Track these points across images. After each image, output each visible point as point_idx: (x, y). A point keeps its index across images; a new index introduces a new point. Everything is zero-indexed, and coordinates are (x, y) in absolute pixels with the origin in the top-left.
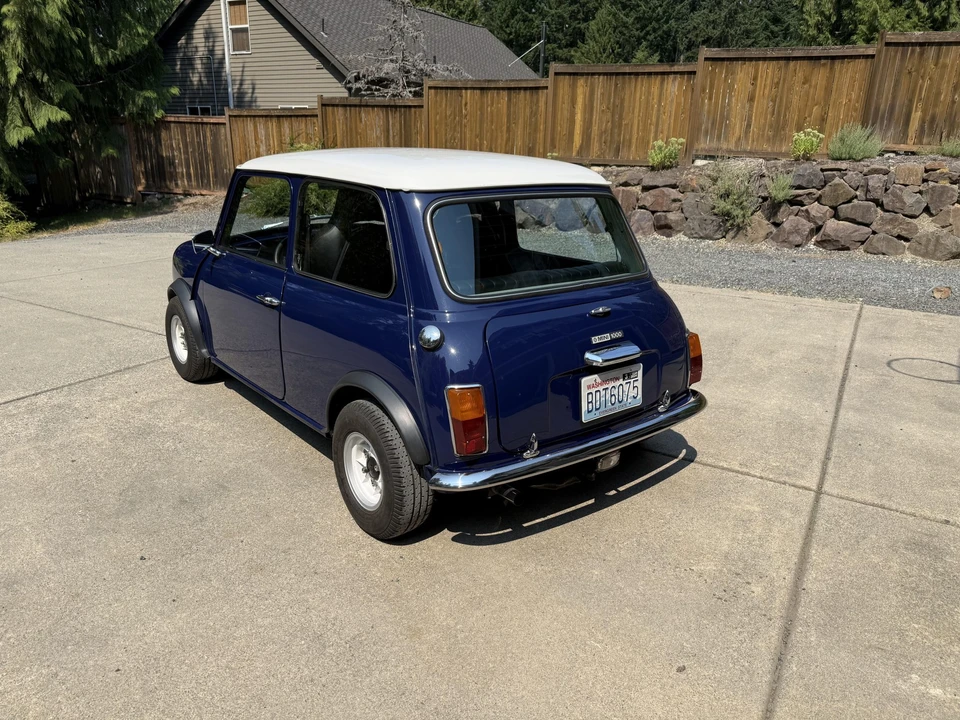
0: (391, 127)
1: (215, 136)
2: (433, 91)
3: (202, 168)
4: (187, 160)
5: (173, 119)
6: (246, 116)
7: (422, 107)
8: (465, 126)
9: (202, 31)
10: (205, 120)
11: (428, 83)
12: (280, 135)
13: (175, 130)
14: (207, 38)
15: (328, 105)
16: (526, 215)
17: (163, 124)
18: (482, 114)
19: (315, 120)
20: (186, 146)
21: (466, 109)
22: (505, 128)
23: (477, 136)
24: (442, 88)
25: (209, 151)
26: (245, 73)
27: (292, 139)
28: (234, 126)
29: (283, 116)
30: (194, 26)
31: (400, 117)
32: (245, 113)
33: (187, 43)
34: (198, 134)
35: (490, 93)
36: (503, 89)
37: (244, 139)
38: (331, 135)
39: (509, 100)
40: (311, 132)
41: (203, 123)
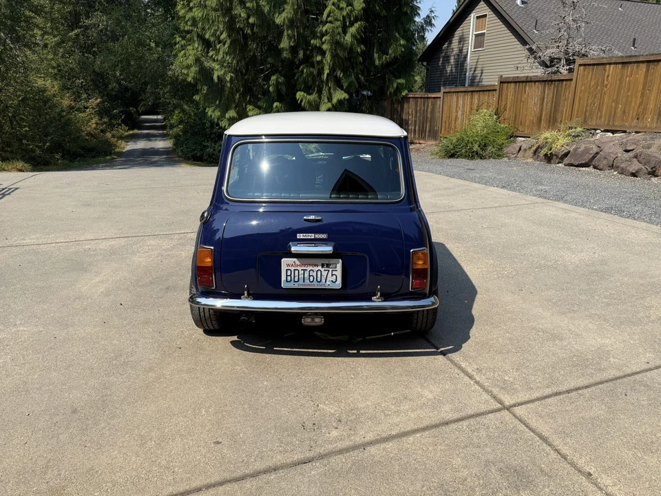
0: (546, 96)
1: (434, 105)
2: (582, 67)
3: (423, 127)
4: (415, 121)
5: (411, 96)
6: (453, 92)
7: (571, 80)
8: (605, 93)
9: (458, 38)
10: (430, 96)
11: (579, 61)
12: (472, 103)
13: (412, 102)
14: (460, 42)
15: (505, 82)
16: (641, 166)
17: (406, 99)
18: (621, 83)
19: (494, 93)
20: (416, 112)
21: (607, 80)
22: (639, 94)
23: (613, 101)
24: (589, 65)
25: (429, 116)
26: (479, 63)
27: (478, 107)
28: (446, 99)
29: (475, 91)
30: (454, 35)
31: (554, 88)
32: (453, 90)
33: (448, 47)
34: (424, 104)
35: (630, 66)
36: (643, 62)
37: (450, 106)
38: (503, 103)
39: (647, 70)
40: (491, 101)
41: (428, 98)
